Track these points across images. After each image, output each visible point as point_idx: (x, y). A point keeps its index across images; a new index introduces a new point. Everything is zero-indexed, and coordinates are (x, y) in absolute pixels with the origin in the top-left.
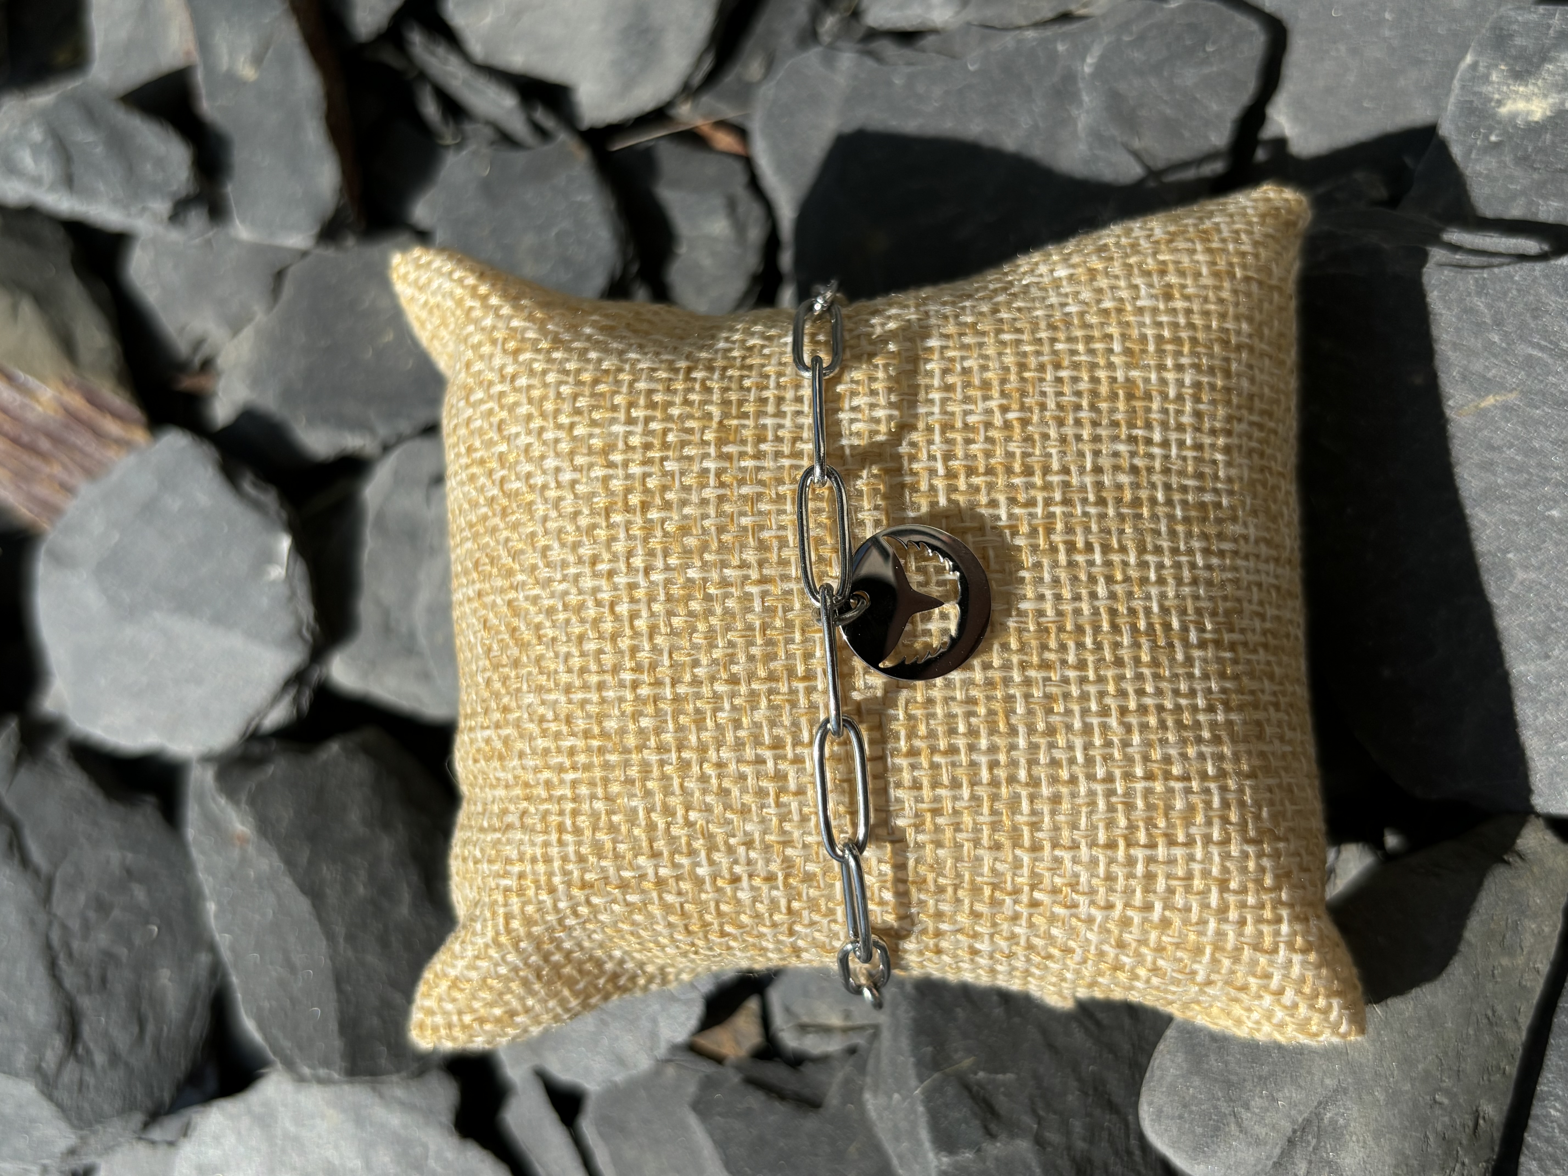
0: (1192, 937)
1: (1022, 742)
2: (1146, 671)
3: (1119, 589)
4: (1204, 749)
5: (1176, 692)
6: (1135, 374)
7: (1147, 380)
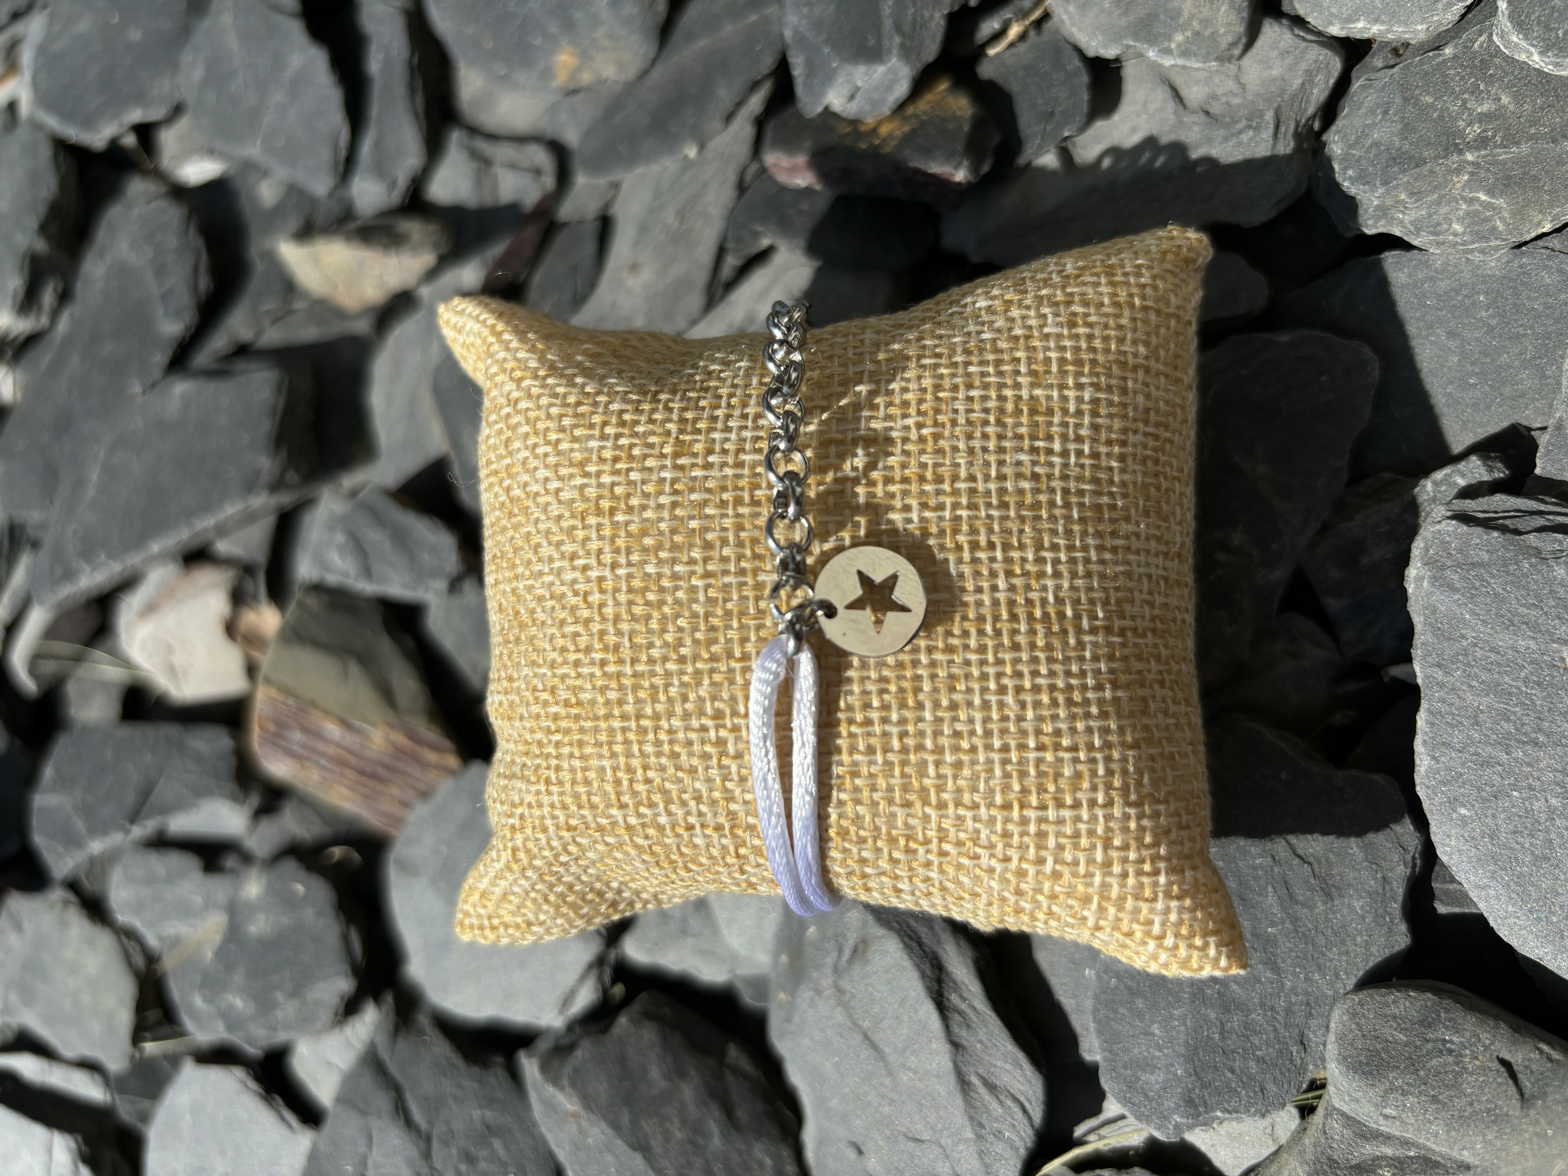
0: (1081, 888)
1: (928, 715)
2: (1042, 656)
3: (1018, 582)
4: (1091, 723)
5: (1068, 674)
6: (1038, 392)
7: (1049, 398)
